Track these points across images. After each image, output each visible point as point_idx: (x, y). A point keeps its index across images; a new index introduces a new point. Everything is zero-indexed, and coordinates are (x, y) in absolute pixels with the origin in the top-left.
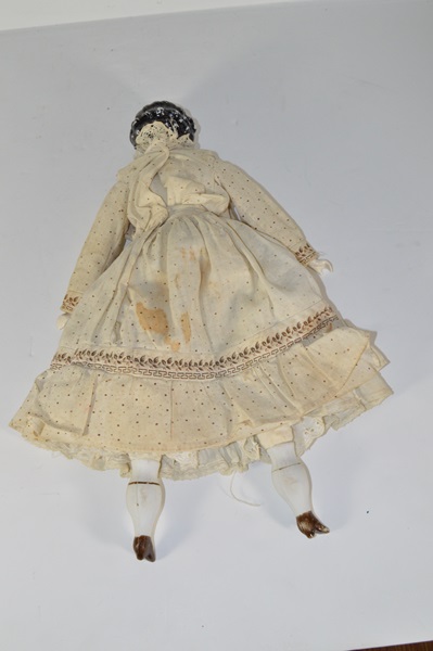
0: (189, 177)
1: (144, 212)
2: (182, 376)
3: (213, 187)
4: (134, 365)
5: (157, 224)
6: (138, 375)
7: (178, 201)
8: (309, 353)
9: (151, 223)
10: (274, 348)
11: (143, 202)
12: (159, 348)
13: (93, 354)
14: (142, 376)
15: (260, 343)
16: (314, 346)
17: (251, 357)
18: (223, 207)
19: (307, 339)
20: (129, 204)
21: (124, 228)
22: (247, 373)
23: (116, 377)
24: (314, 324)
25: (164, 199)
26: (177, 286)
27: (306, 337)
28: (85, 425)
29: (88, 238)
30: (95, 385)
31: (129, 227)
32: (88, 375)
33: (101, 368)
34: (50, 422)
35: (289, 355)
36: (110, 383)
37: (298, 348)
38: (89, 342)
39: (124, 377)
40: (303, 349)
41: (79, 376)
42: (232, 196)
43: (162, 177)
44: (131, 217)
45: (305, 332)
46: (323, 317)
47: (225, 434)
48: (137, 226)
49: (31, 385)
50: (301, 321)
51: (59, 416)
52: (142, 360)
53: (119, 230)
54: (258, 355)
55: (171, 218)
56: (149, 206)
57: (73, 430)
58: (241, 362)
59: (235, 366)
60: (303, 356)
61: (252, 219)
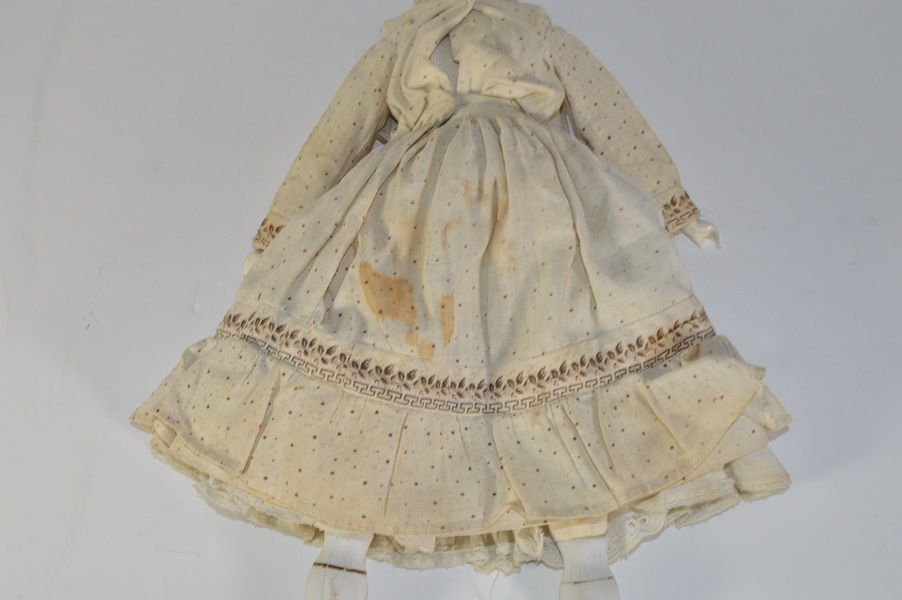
0: (500, 47)
1: (416, 98)
2: (427, 404)
3: (540, 72)
4: (348, 372)
5: (433, 121)
6: (350, 390)
7: (475, 87)
8: (652, 394)
9: (425, 118)
10: (591, 376)
11: (416, 80)
12: (397, 349)
13: (279, 329)
14: (357, 394)
15: (569, 363)
16: (661, 384)
17: (550, 387)
18: (550, 108)
19: (651, 368)
20: (392, 82)
21: (378, 121)
22: (537, 414)
23: (314, 384)
24: (668, 342)
25: (454, 79)
26: (444, 243)
27: (650, 364)
28: (246, 457)
29: (317, 128)
30: (275, 390)
31: (389, 119)
32: (264, 367)
33: (290, 361)
34: (190, 436)
35: (616, 392)
36: (301, 394)
37: (632, 381)
38: (276, 304)
39: (327, 389)
40: (641, 387)
41: (250, 366)
42: (572, 92)
43: (454, 42)
44: (393, 102)
45: (650, 355)
46: (685, 331)
47: (480, 516)
48: (401, 120)
49: (176, 359)
50: (646, 333)
51: (208, 430)
52: (364, 366)
53: (369, 122)
54: (562, 384)
55: (459, 115)
56: (425, 88)
57: (225, 461)
58: (530, 392)
59: (519, 397)
60: (640, 398)
61: (598, 136)
